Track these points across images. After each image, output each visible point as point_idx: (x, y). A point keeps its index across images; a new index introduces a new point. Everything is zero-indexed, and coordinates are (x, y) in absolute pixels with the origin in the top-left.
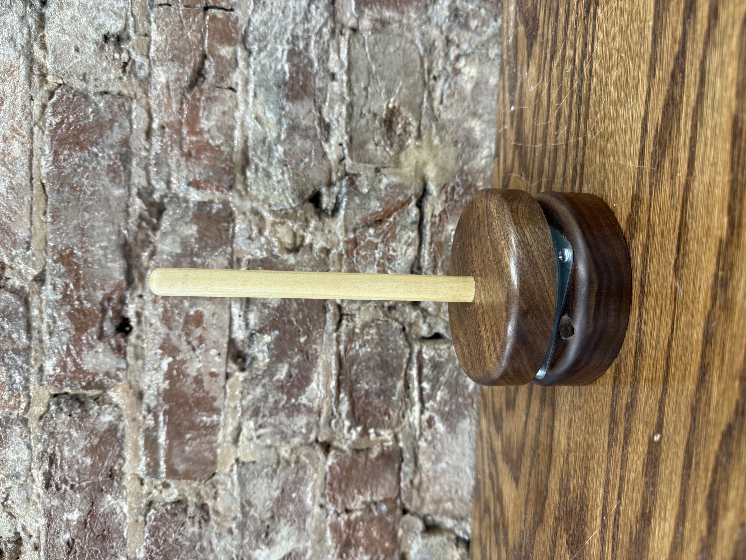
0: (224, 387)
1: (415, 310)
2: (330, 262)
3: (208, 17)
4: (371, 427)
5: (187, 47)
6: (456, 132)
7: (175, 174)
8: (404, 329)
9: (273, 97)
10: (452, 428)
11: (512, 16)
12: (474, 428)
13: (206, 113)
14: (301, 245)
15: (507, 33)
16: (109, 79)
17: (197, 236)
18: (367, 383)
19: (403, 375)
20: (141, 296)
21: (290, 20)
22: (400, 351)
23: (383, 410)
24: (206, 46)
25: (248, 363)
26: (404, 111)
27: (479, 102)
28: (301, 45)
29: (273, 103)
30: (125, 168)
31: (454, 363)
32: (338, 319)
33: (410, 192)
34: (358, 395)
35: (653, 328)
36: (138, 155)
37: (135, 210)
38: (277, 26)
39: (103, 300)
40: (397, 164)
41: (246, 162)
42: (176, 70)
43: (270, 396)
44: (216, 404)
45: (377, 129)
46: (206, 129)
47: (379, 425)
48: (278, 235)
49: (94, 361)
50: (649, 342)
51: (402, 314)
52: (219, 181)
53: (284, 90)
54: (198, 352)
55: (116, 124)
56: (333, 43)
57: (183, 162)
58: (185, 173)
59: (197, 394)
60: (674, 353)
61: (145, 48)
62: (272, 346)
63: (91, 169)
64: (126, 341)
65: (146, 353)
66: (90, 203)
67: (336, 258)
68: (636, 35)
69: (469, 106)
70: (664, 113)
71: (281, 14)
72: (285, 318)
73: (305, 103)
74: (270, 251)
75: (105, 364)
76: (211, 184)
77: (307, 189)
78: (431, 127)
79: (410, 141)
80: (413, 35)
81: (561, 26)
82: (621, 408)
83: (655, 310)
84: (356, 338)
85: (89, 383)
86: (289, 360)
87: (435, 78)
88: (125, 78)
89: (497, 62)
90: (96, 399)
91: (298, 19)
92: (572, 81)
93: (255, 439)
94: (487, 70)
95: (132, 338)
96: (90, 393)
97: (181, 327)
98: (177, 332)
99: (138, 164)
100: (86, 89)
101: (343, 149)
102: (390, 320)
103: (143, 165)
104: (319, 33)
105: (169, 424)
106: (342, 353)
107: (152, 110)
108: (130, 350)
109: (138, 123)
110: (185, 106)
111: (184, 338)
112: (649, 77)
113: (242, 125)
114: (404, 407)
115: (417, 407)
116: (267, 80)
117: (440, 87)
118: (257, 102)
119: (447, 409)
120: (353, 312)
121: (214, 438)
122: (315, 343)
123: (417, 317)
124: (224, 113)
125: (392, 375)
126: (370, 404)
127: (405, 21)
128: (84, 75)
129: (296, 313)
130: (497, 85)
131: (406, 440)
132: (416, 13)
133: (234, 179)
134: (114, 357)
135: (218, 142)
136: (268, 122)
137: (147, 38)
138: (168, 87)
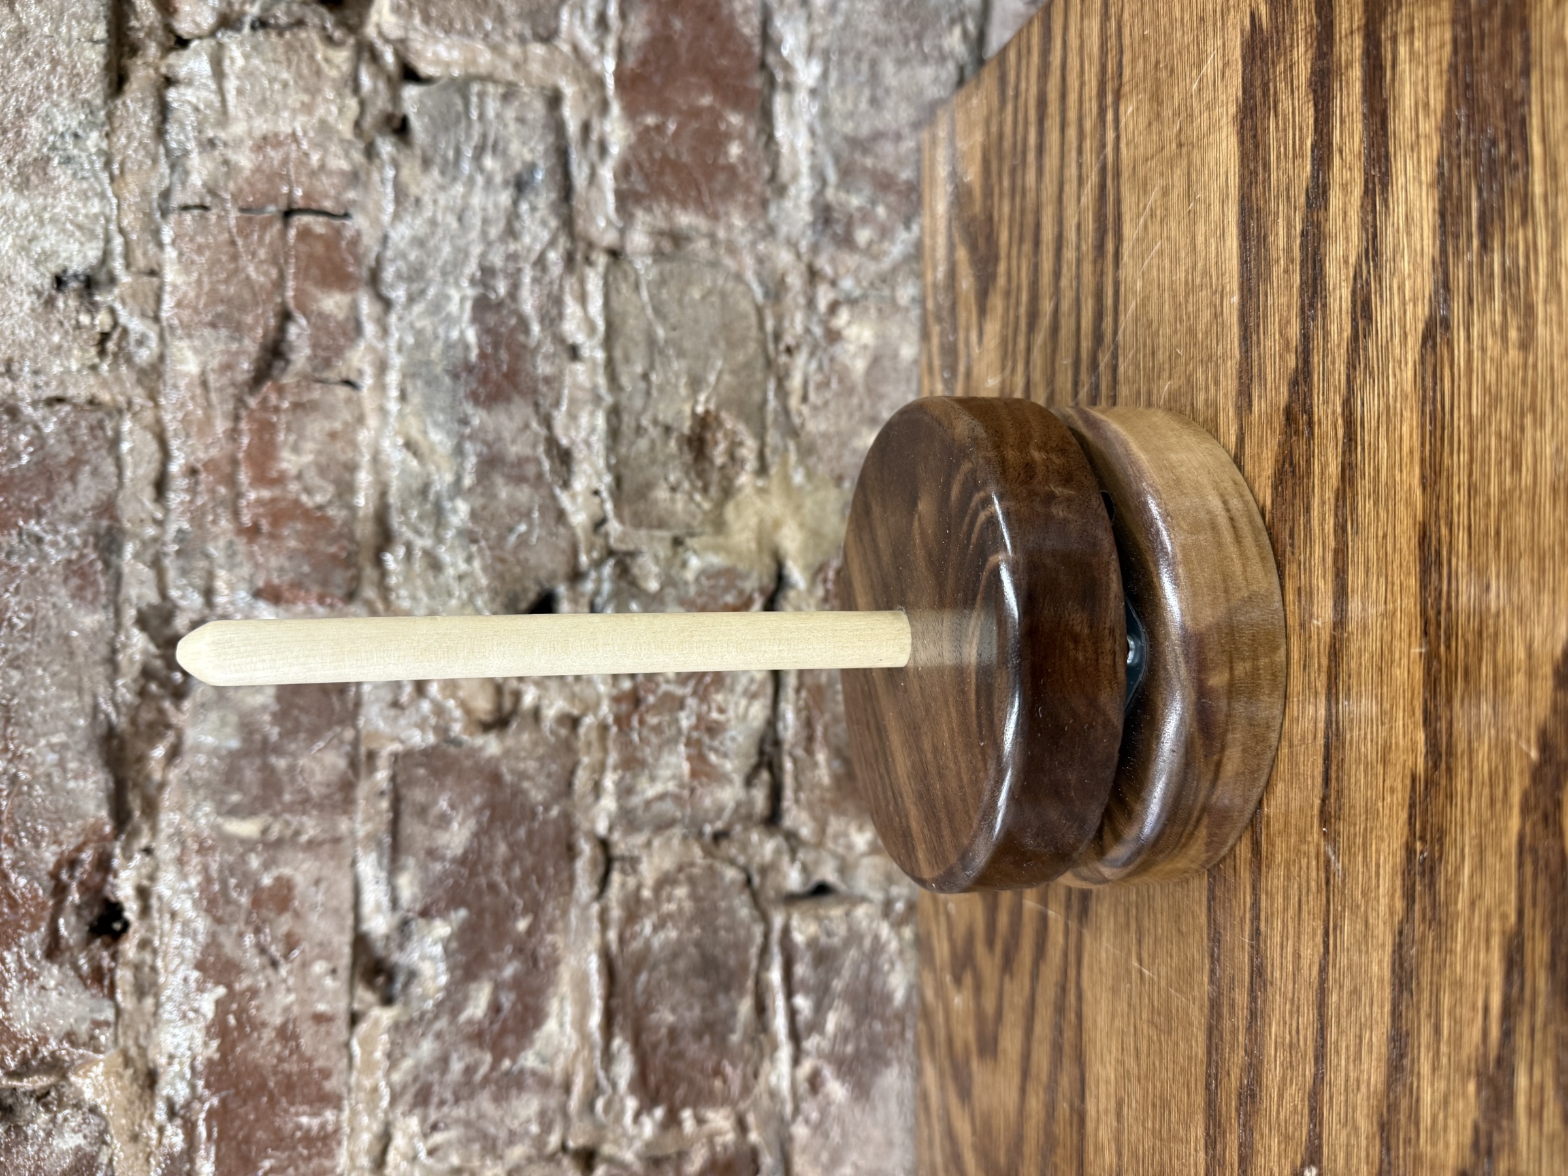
0: (347, 1045)
1: (772, 835)
2: (580, 744)
3: (292, 233)
4: (684, 1105)
5: (247, 296)
6: (839, 457)
7: (222, 574)
8: (749, 881)
9: (442, 400)
10: (862, 1090)
11: (942, 225)
12: (908, 1084)
13: (292, 438)
14: (515, 710)
15: (933, 257)
16: (68, 371)
17: (275, 707)
18: (673, 1010)
19: (750, 983)
20: (148, 851)
21: (474, 234)
22: (742, 933)
23: (710, 1065)
24: (290, 294)
25: (398, 986)
26: (729, 422)
27: (881, 397)
28: (502, 288)
29: (442, 410)
30: (107, 565)
31: (860, 945)
32: (601, 869)
33: (750, 585)
34: (654, 1038)
35: (1284, 936)
36: (135, 536)
37: (131, 660)
38: (446, 250)
39: (59, 865)
40: (719, 525)
41: (385, 538)
42: (221, 347)
43: (454, 1057)
44: (330, 1085)
45: (671, 457)
46: (293, 471)
47: (701, 1099)
48: (461, 694)
49: (35, 1009)
50: (1277, 963)
51: (744, 846)
52: (325, 583)
53: (467, 383)
54: (283, 971)
55: (87, 468)
56: (570, 283)
57: (241, 544)
58: (246, 570)
59: (286, 1066)
60: (1334, 998)
61: (151, 301)
62: (454, 945)
63: (25, 572)
64: (114, 957)
65: (162, 980)
66: (22, 649)
67: (594, 736)
68: (1206, 315)
69: (861, 406)
70: (1275, 487)
71: (455, 225)
72: (483, 881)
73: (514, 408)
74: (442, 731)
75: (64, 1014)
76: (307, 591)
77: (525, 590)
78: (786, 450)
79: (745, 479)
80: (740, 263)
81: (1047, 266)
82: (1229, 1096)
83: (1286, 898)
84: (643, 910)
85: (25, 1062)
86: (493, 972)
87: (789, 351)
88: (105, 367)
89: (915, 313)
90: (41, 1097)
91: (494, 232)
92: (1076, 383)
93: (423, 1155)
94: (894, 330)
95: (129, 947)
96: (26, 1084)
97: (243, 916)
98: (235, 928)
99: (137, 556)
100: (13, 394)
101: (602, 502)
102: (718, 865)
103: (148, 556)
104: (541, 262)
105: (221, 1140)
106: (614, 947)
107: (170, 434)
108: (124, 976)
109: (136, 465)
110: (244, 425)
111: (249, 940)
112: (1239, 410)
113: (376, 459)
114: (755, 1056)
115: (785, 1052)
116: (428, 363)
117: (801, 368)
118: (408, 409)
119: (850, 1049)
120: (636, 852)
121: (327, 1163)
122: (551, 928)
123: (778, 852)
124: (333, 435)
125: (727, 989)
126: (680, 1055)
127: (721, 234)
128: (9, 363)
129: (507, 865)
130: (916, 362)
131: (763, 1124)
132: (744, 217)
133: (357, 579)
134: (85, 996)
135: (319, 499)
136: (433, 450)
137: (155, 280)
138: (204, 384)
